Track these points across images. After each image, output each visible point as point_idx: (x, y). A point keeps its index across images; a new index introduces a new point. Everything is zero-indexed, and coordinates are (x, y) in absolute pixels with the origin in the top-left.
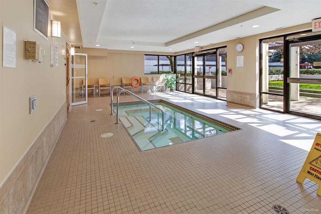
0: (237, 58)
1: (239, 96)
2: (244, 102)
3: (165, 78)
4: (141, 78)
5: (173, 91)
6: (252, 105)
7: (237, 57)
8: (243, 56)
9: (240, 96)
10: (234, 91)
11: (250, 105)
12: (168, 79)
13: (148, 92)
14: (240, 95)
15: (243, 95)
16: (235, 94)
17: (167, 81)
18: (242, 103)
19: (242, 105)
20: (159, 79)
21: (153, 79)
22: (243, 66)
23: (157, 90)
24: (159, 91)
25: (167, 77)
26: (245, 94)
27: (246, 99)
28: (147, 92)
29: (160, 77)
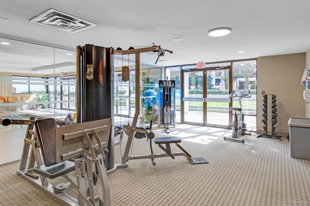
3: (37, 97)
4: (9, 98)
5: (44, 109)
12: (39, 98)
13: (17, 110)
17: (38, 99)
20: (30, 98)
21: (22, 99)
23: (27, 108)
24: (30, 109)
25: (38, 96)
28: (15, 110)
29: (31, 96)
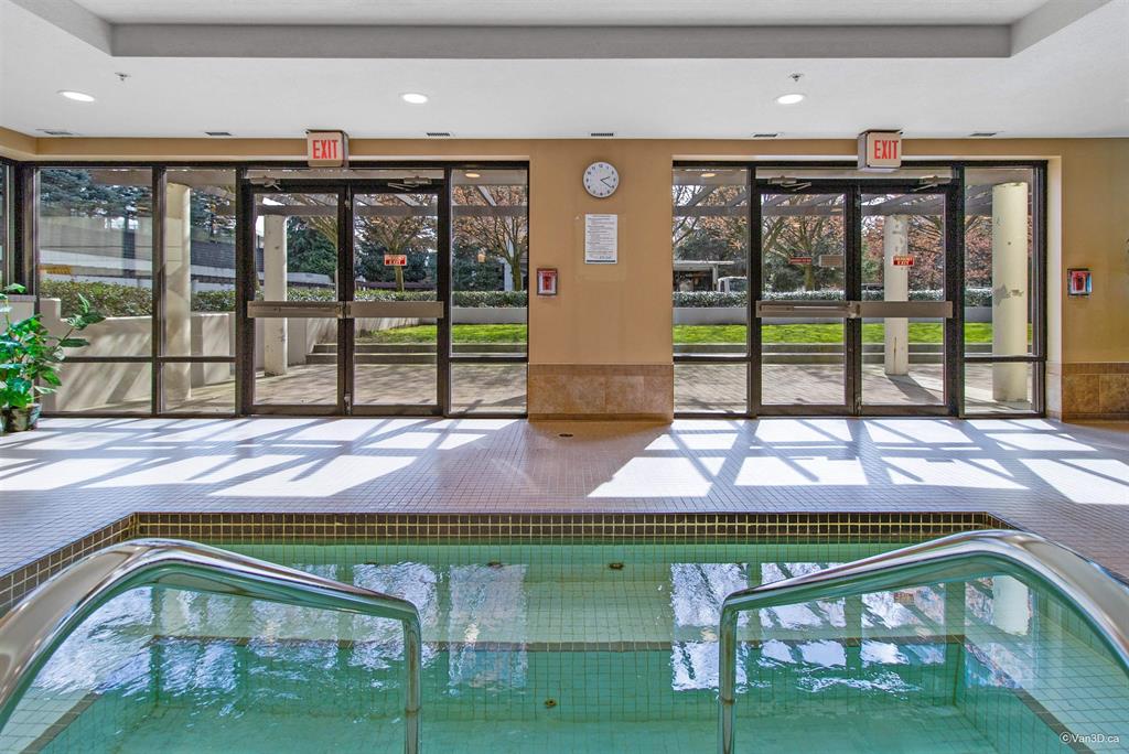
0: (588, 223)
1: (596, 384)
2: (619, 405)
6: (659, 411)
7: (587, 216)
8: (614, 218)
9: (601, 384)
10: (573, 367)
11: (647, 411)
14: (602, 379)
15: (617, 378)
16: (576, 378)
18: (611, 409)
19: (613, 418)
22: (614, 258)
26: (627, 370)
27: (629, 389)
